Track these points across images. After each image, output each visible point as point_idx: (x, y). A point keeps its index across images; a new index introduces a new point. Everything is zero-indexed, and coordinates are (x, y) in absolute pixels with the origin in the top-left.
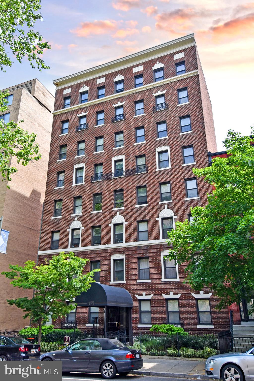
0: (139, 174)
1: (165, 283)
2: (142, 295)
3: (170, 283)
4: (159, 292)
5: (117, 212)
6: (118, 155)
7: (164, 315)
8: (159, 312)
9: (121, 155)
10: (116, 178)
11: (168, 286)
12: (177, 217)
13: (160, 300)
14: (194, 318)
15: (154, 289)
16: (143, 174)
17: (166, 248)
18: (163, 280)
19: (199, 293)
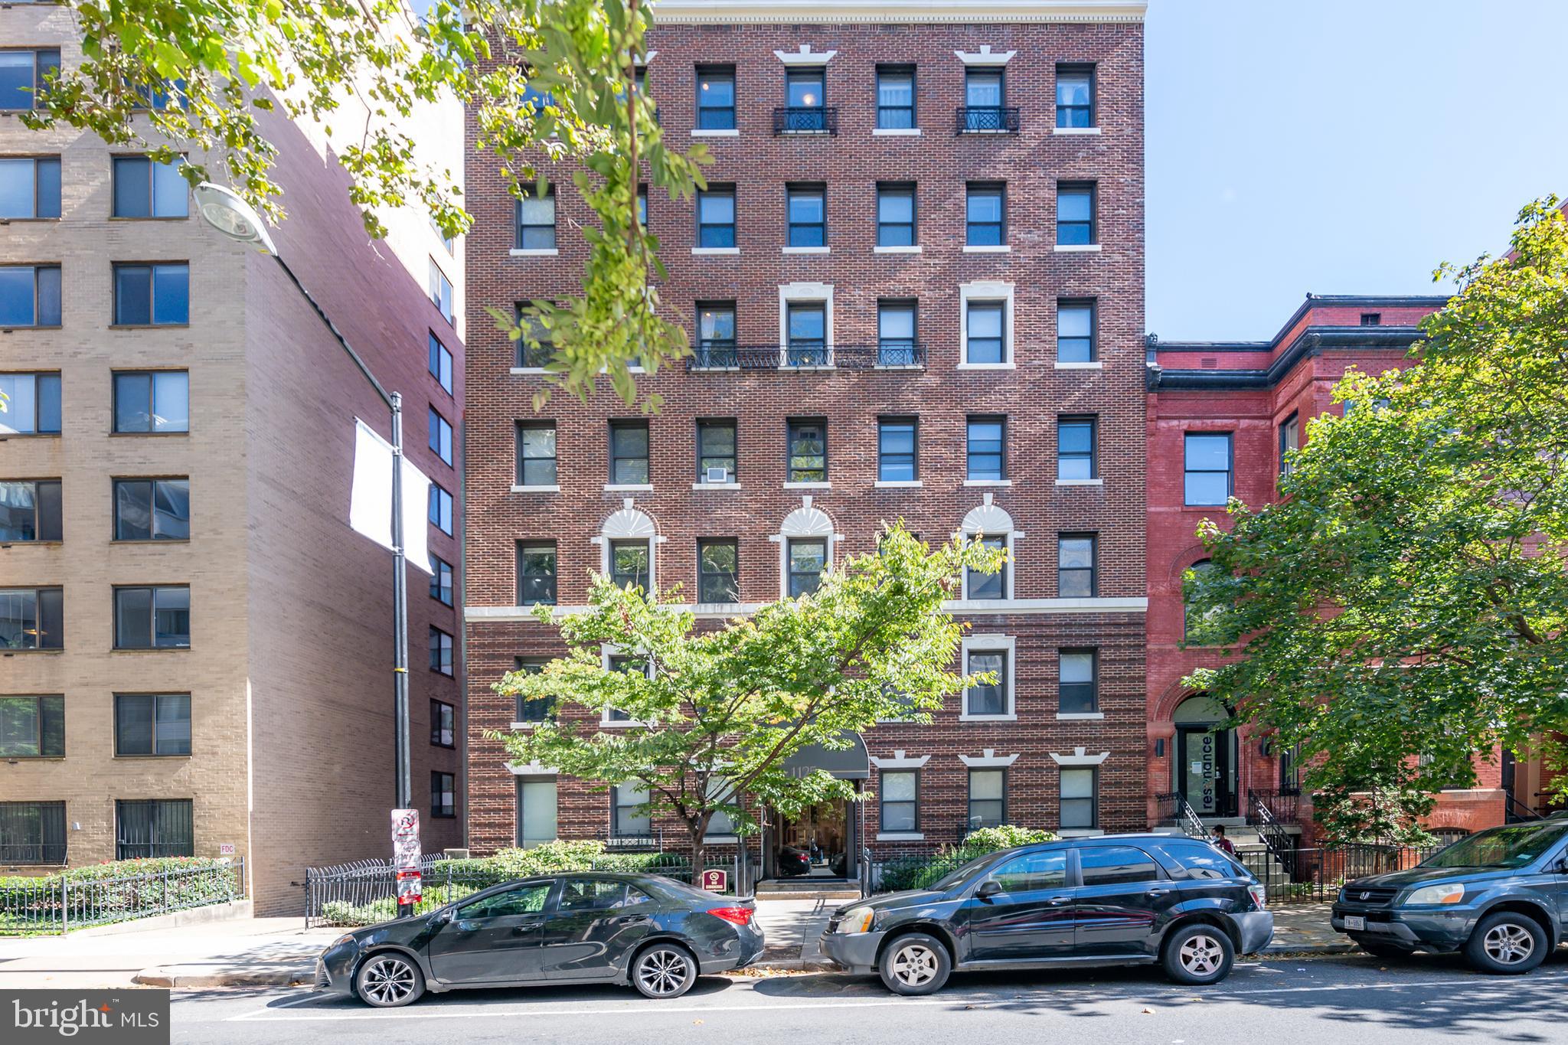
0: (893, 371)
1: (969, 727)
2: (893, 757)
3: (985, 726)
4: (951, 750)
5: (804, 497)
6: (804, 280)
7: (962, 809)
8: (948, 801)
9: (815, 280)
10: (798, 372)
11: (978, 734)
12: (1022, 535)
13: (952, 770)
14: (1052, 813)
15: (934, 741)
16: (907, 371)
17: (981, 626)
18: (965, 717)
19: (1073, 753)
